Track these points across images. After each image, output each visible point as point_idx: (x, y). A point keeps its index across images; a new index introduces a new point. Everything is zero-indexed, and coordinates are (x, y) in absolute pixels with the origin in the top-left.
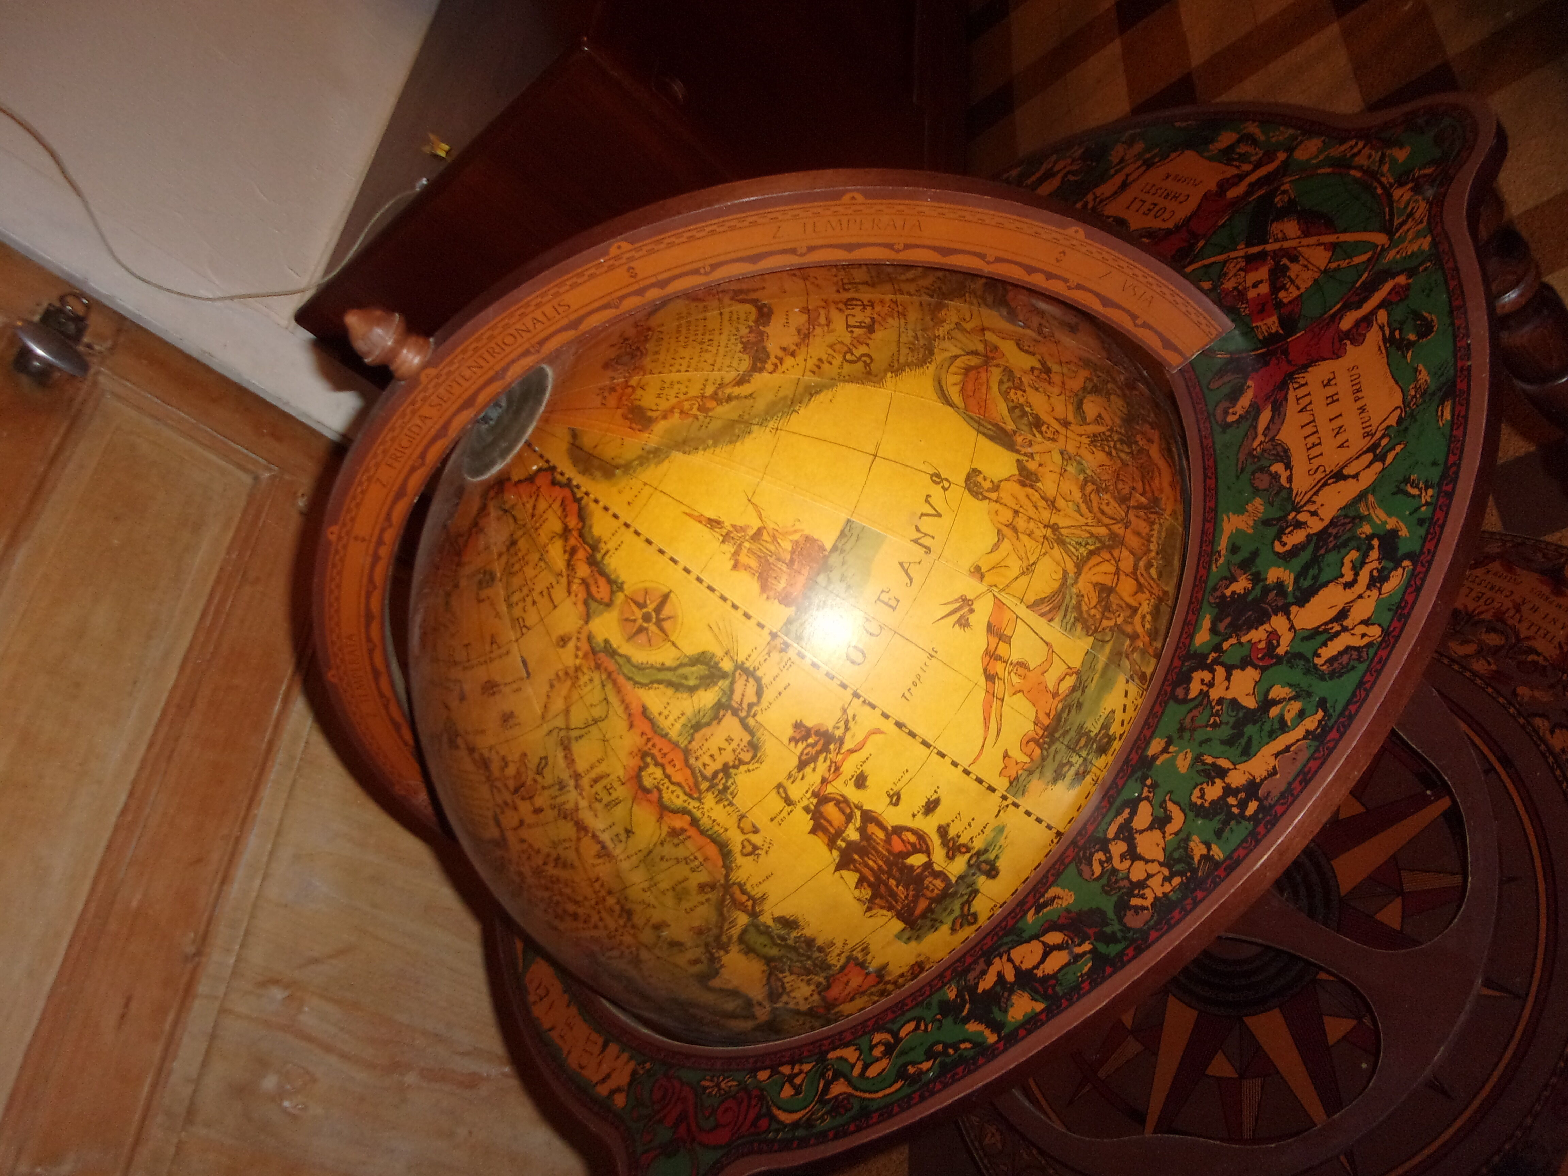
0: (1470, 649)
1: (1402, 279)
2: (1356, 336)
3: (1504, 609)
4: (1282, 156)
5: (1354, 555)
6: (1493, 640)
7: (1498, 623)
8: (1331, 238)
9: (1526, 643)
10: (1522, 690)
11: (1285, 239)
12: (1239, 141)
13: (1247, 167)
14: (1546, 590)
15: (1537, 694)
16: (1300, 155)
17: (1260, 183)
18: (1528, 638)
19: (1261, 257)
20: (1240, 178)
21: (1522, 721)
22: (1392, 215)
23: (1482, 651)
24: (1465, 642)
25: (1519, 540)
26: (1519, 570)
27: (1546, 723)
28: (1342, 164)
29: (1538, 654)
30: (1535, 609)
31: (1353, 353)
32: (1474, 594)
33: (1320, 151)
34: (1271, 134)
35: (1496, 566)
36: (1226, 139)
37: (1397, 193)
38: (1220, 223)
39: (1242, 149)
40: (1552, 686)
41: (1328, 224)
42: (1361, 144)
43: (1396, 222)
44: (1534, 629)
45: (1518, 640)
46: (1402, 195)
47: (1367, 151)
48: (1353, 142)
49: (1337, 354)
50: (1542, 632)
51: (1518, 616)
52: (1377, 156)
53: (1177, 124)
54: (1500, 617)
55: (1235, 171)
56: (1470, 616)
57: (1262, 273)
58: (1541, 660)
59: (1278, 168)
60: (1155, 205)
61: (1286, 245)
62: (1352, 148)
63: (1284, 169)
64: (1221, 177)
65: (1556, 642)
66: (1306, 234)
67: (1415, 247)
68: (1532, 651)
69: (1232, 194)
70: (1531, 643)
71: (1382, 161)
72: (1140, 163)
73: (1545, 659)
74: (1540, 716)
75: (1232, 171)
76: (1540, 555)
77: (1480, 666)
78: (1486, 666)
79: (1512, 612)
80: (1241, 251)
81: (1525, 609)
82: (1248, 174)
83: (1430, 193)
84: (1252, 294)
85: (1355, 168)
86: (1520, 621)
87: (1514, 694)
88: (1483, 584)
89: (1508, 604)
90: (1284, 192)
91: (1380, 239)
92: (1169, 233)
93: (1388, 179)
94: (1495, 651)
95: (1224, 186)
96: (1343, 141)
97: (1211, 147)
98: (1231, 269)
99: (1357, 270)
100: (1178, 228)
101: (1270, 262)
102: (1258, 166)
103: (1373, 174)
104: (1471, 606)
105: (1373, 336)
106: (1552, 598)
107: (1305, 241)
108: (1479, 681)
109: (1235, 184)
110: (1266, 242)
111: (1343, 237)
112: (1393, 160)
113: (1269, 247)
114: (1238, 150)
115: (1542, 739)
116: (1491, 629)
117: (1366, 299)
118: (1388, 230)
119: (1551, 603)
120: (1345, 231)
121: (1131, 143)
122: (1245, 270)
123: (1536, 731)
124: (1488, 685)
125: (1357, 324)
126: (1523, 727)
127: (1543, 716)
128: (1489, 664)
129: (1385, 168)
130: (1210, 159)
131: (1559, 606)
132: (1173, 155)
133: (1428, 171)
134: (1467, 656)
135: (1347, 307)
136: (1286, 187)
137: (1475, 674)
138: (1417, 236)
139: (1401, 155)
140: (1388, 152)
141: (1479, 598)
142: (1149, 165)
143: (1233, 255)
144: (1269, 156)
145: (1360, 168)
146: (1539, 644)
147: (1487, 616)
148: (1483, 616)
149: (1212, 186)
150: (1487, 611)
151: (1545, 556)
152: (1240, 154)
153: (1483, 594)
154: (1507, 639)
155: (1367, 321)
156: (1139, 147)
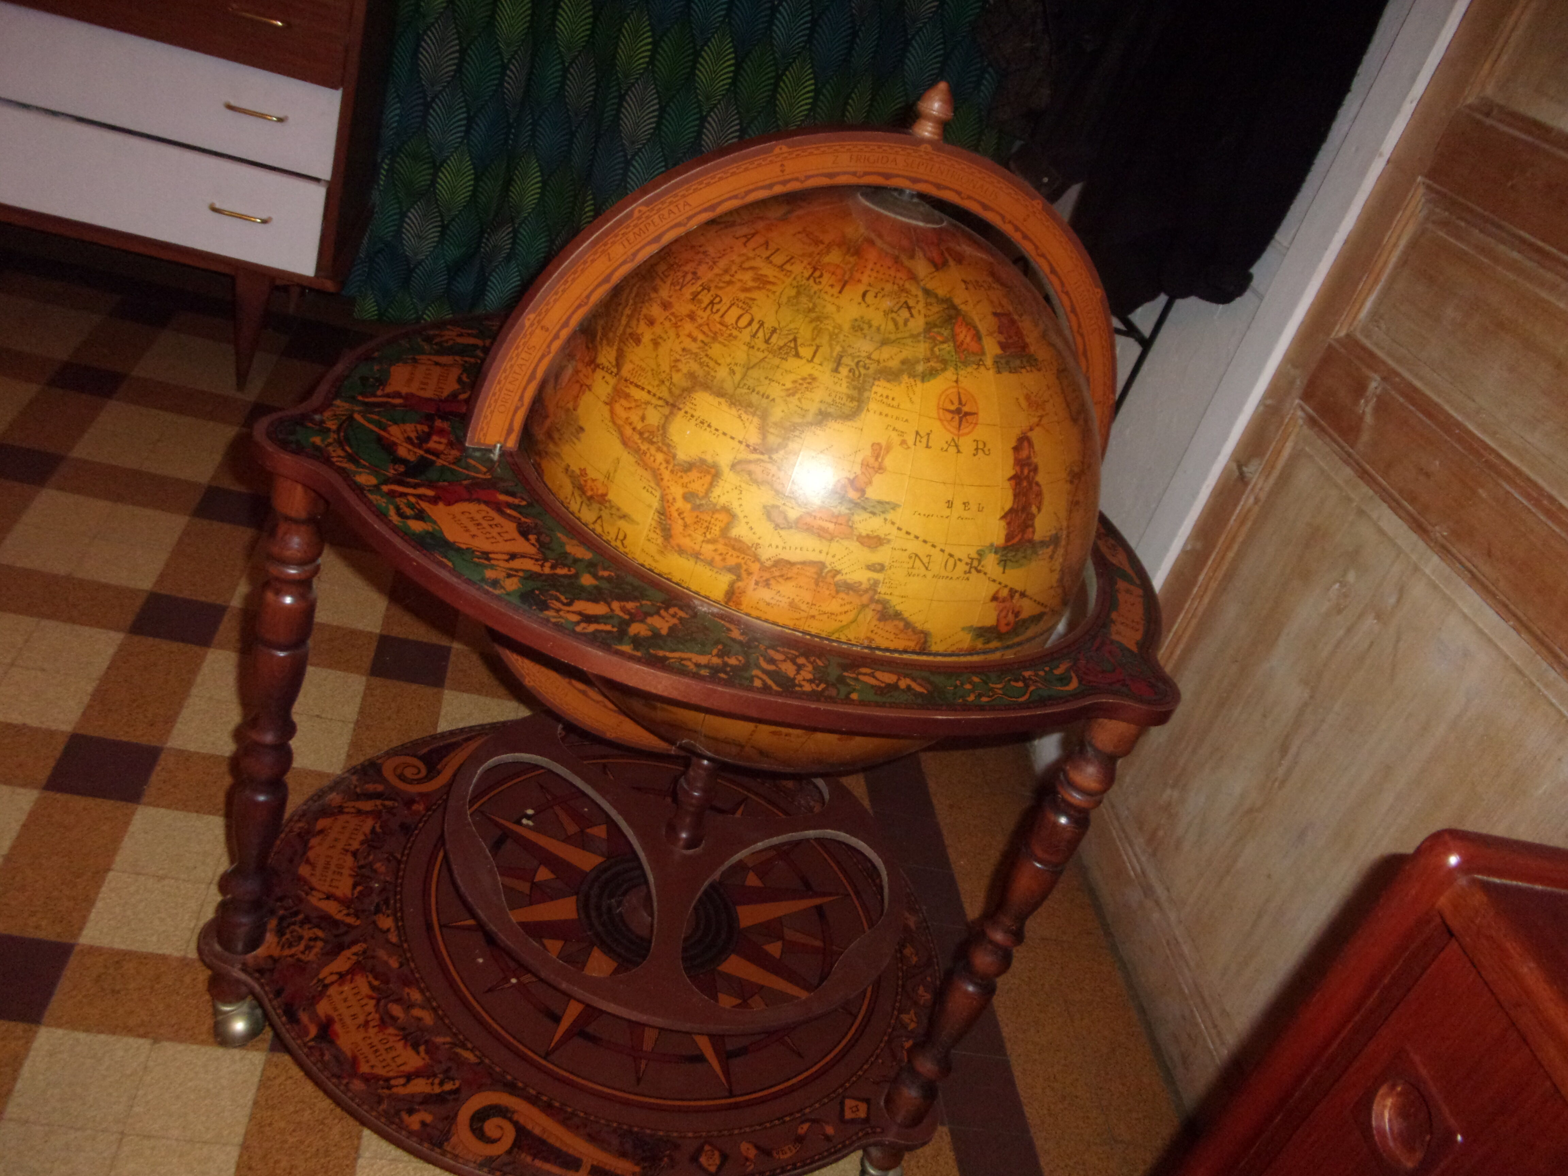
0: (417, 1012)
1: (360, 398)
2: (398, 395)
3: (376, 1030)
4: (385, 488)
5: (445, 345)
6: (396, 1010)
7: (386, 1021)
8: (382, 433)
9: (374, 995)
10: (394, 963)
11: (409, 450)
12: (407, 518)
13: (413, 500)
14: (337, 1027)
15: (385, 958)
16: (373, 481)
17: (408, 485)
18: (371, 998)
19: (428, 451)
20: (420, 497)
21: (405, 946)
22: (344, 422)
23: (409, 1006)
24: (419, 1019)
25: (334, 1080)
26: (349, 1054)
27: (390, 937)
28: (352, 459)
29: (370, 983)
30: (354, 1016)
31: (404, 390)
32: (394, 1054)
33: (360, 473)
34: (384, 505)
35: (364, 1068)
36: (417, 526)
37: (334, 427)
38: (446, 484)
39: (409, 512)
40: (373, 957)
41: (379, 439)
42: (335, 460)
43: (344, 418)
44: (363, 1002)
45: (378, 1001)
46: (332, 425)
47: (334, 454)
48: (338, 464)
49: (413, 395)
50: (359, 997)
51: (370, 1018)
52: (330, 449)
53: (450, 564)
54: (383, 1025)
55: (421, 502)
56: (405, 1038)
57: (431, 445)
58: (371, 978)
59: (391, 483)
60: (491, 526)
61: (410, 447)
62: (341, 462)
63: (387, 481)
64: (432, 506)
65: (352, 985)
66: (395, 444)
67: (344, 404)
68: (373, 988)
69: (430, 493)
70: (370, 993)
71: (330, 444)
72: (493, 562)
73: (367, 977)
74: (391, 943)
75: (424, 505)
76: (327, 1057)
77: (416, 996)
78: (411, 994)
79: (372, 1024)
80: (440, 462)
81: (361, 1019)
82: (414, 495)
83: (317, 417)
84: (444, 441)
85: (346, 451)
86: (370, 1014)
87: (401, 965)
88: (381, 1058)
89: (372, 1031)
90: (396, 470)
91: (357, 417)
92: (487, 503)
93: (333, 436)
94: (399, 1001)
95: (434, 501)
96: (343, 469)
97: (430, 529)
98: (451, 458)
99: (379, 413)
100: (479, 501)
101: (425, 446)
102: (404, 495)
103: (340, 443)
104: (400, 1045)
105: (389, 390)
106: (336, 1019)
107: (397, 441)
108: (422, 985)
109: (425, 496)
110: (422, 456)
111: (376, 429)
112: (323, 441)
113: (421, 452)
114: (412, 513)
115: (398, 927)
116: (394, 1019)
117: (382, 402)
118: (351, 418)
119: (340, 1015)
120: (372, 431)
121: (495, 583)
122: (442, 453)
123: (399, 936)
124: (417, 980)
125: (393, 397)
126: (406, 941)
127: (388, 941)
128: (408, 994)
129: (330, 440)
130: (435, 522)
131: (336, 1009)
132: (464, 547)
133: (310, 425)
134: (423, 1007)
135: (394, 406)
136: (393, 471)
137: (422, 991)
138: (338, 407)
139: (317, 440)
140: (323, 445)
141: (390, 1048)
142: (486, 555)
143: (445, 463)
144: (392, 494)
145: (344, 450)
146: (365, 990)
147: (391, 1030)
148: (396, 1032)
149: (441, 505)
150: (389, 1034)
151: (322, 1055)
152: (412, 509)
153: (386, 1050)
154: (386, 1005)
155: (388, 396)
156: (490, 574)
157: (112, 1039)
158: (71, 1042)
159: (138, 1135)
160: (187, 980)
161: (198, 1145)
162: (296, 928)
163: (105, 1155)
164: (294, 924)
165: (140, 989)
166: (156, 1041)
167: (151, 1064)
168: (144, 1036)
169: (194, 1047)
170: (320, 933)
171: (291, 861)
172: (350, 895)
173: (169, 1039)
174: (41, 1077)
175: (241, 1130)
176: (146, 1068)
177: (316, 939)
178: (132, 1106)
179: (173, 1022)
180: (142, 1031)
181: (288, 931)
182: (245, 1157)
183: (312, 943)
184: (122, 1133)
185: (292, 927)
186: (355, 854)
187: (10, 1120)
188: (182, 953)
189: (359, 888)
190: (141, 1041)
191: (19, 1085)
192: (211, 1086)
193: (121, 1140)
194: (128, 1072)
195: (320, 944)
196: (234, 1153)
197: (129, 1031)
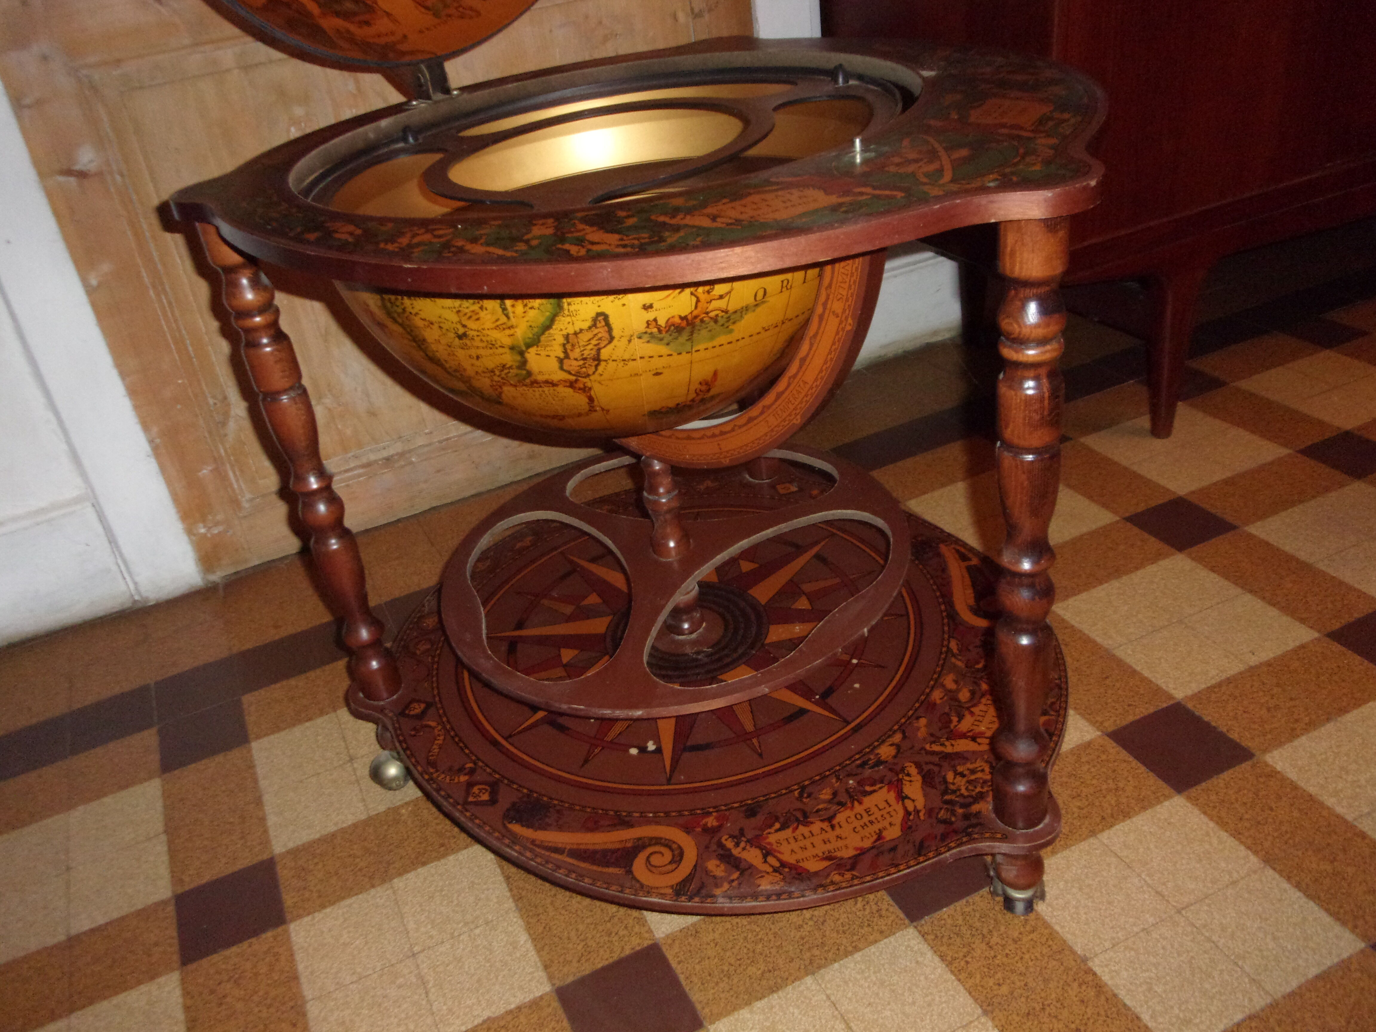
0: (951, 686)
6: (964, 695)
9: (966, 713)
18: (971, 713)
23: (952, 692)
24: (956, 681)
70: (967, 716)
87: (919, 718)
94: (954, 699)
108: (922, 698)
115: (882, 743)
123: (890, 736)
124: (922, 702)
126: (889, 730)
127: (904, 738)
128: (941, 698)
134: (943, 686)
137: (928, 695)
154: (967, 702)
157: (1122, 994)
158: (1161, 1020)
159: (1168, 901)
160: (1005, 989)
161: (1127, 861)
162: (963, 791)
163: (1206, 908)
164: (962, 795)
165: (1056, 1017)
166: (1085, 960)
167: (1108, 945)
168: (1090, 971)
169: (1057, 928)
170: (950, 776)
171: (894, 849)
172: (885, 789)
173: (1073, 952)
174: (1213, 1009)
175: (1084, 845)
176: (1114, 946)
177: (956, 774)
178: (1153, 925)
179: (1054, 963)
180: (1090, 978)
181: (974, 793)
182: (1100, 827)
183: (966, 772)
184: (1179, 912)
185: (966, 794)
186: (830, 819)
187: (1267, 993)
188: (983, 1020)
189: (868, 788)
190: (1097, 970)
191: (1239, 1017)
192: (1074, 890)
193: (1183, 909)
194: (1133, 953)
195: (960, 769)
196: (1105, 836)
197: (1100, 987)
